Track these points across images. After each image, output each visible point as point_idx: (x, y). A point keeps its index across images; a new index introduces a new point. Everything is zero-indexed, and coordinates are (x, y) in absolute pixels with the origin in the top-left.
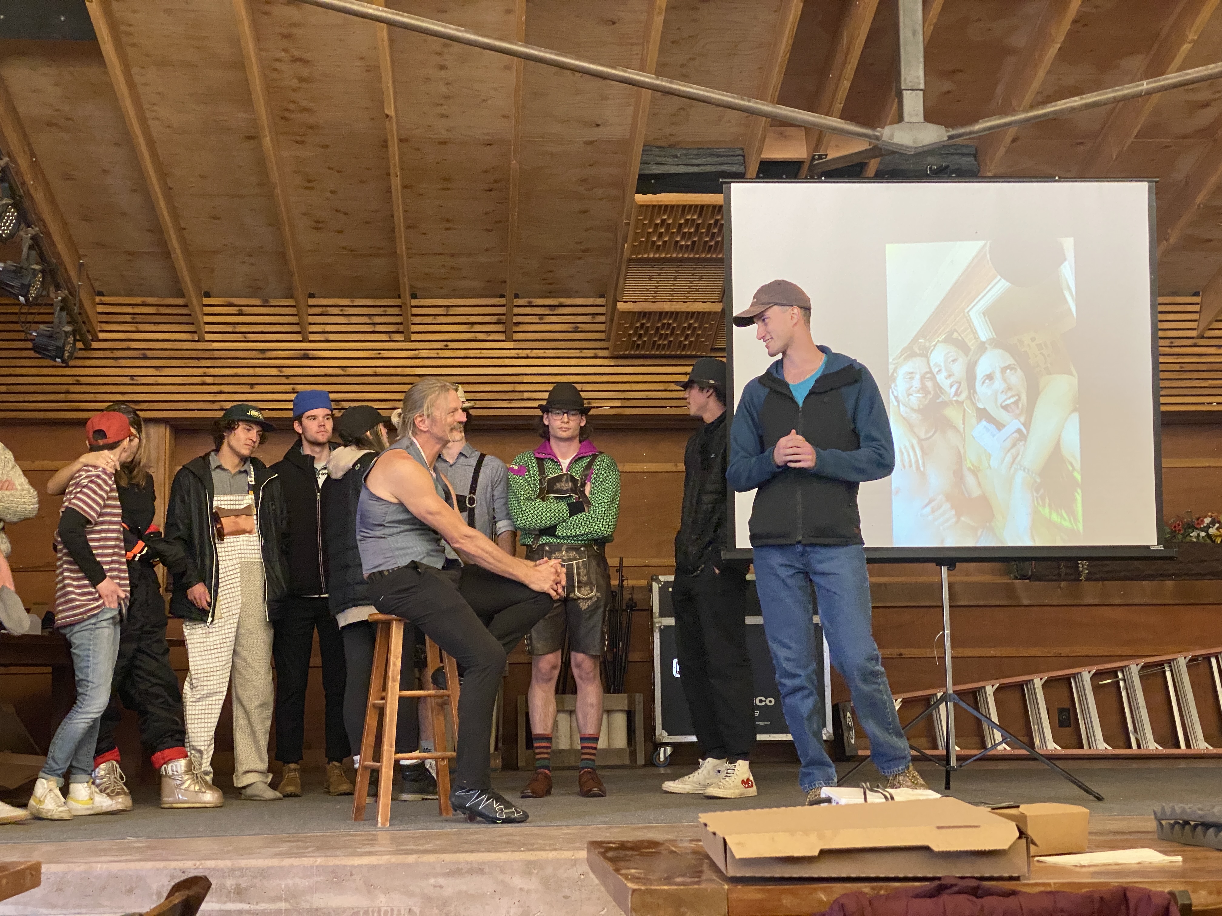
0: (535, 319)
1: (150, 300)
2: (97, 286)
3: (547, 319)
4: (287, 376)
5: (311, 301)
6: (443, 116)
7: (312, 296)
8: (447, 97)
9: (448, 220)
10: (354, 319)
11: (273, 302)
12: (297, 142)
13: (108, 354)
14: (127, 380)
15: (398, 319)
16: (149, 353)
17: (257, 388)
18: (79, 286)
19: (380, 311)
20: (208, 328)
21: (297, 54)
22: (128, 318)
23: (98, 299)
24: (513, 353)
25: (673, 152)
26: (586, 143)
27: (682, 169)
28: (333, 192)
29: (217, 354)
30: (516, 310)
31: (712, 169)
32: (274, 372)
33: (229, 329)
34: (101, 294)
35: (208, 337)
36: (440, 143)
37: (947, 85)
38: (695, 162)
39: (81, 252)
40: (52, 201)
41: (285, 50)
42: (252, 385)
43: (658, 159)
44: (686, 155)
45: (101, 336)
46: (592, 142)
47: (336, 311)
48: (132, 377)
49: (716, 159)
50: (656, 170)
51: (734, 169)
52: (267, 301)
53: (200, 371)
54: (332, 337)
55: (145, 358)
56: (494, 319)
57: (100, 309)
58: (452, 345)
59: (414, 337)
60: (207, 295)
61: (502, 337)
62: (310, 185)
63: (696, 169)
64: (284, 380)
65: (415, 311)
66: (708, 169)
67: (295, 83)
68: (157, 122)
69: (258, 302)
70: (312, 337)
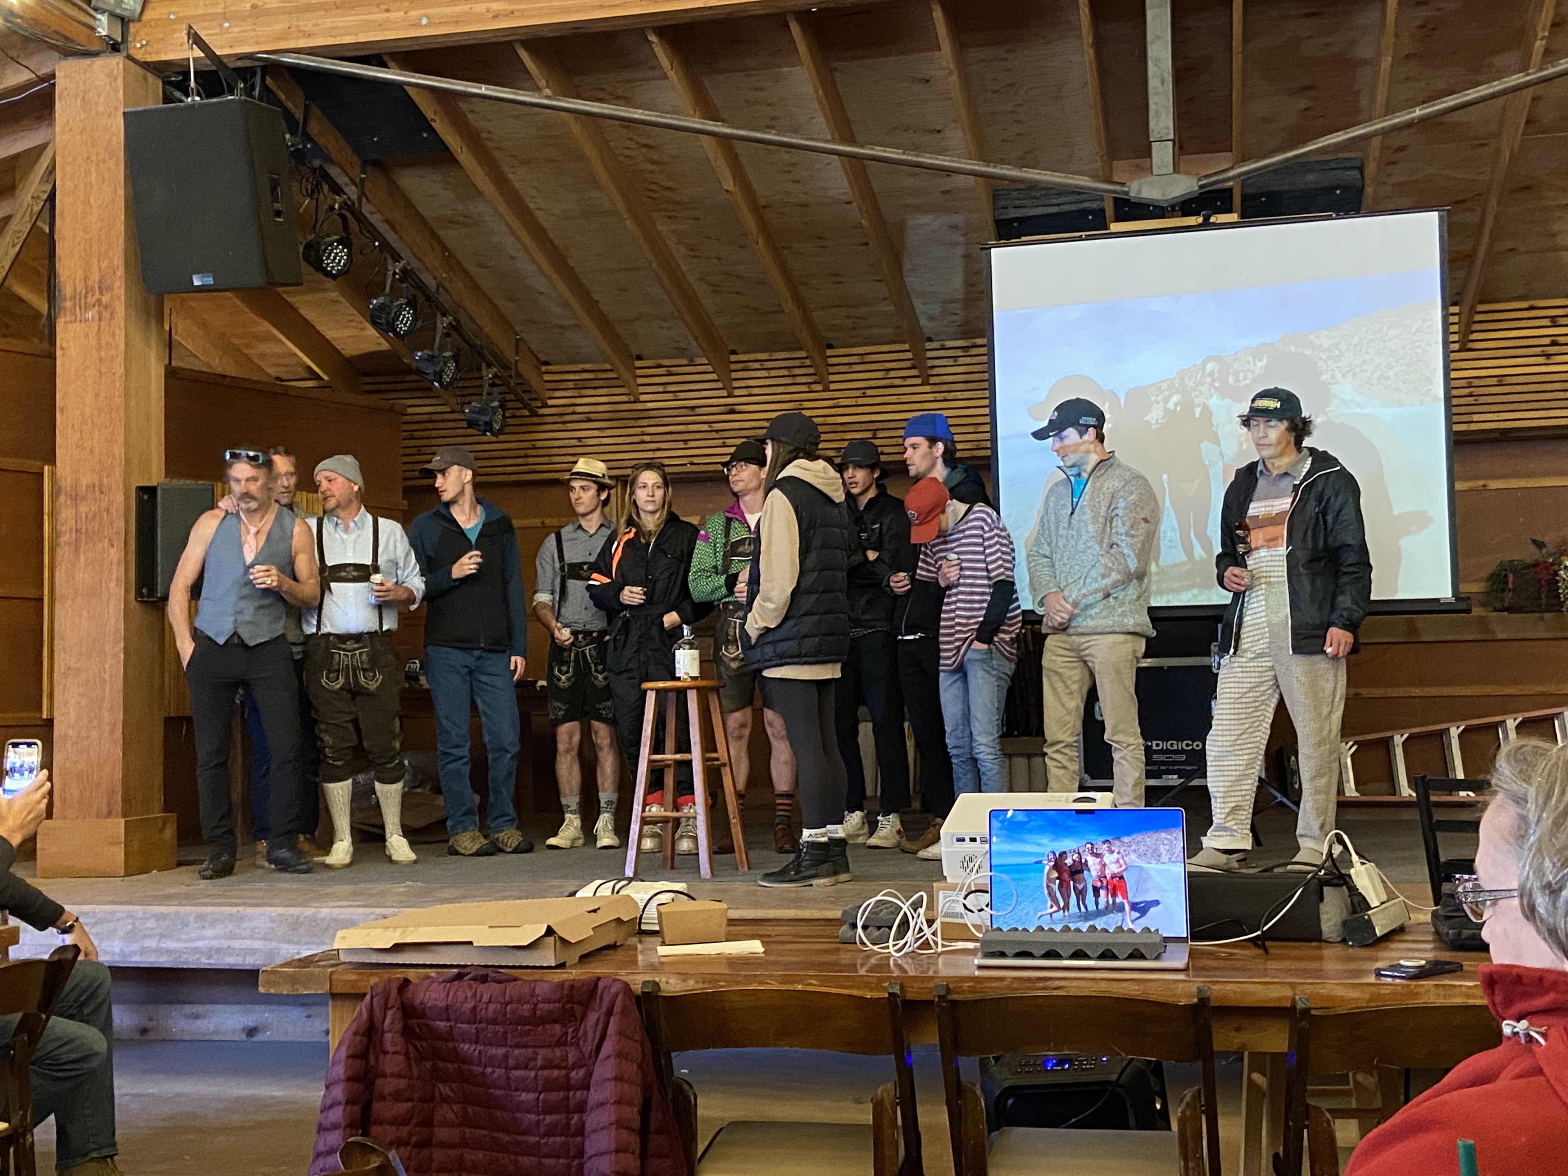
0: (951, 362)
1: (587, 366)
2: (543, 358)
3: (961, 361)
4: (717, 431)
5: (733, 358)
6: (795, 182)
7: (734, 352)
8: (793, 165)
9: (836, 275)
10: (773, 373)
11: (699, 361)
12: (669, 217)
13: (556, 419)
14: (575, 442)
15: (812, 370)
16: (593, 416)
17: (691, 444)
18: (516, 361)
19: (797, 363)
20: (641, 389)
21: (642, 141)
22: (571, 385)
23: (544, 368)
24: (930, 397)
25: (1033, 194)
26: (943, 192)
27: (1040, 211)
28: (720, 259)
29: (652, 413)
30: (930, 354)
31: (1074, 207)
32: (705, 427)
33: (661, 389)
34: (546, 363)
35: (643, 398)
36: (801, 206)
37: (1303, 103)
38: (1055, 201)
39: (517, 328)
40: (474, 287)
41: (631, 139)
42: (685, 441)
43: (1017, 202)
44: (1045, 195)
45: (550, 402)
46: (948, 192)
47: (757, 365)
48: (579, 439)
49: (1077, 197)
50: (1013, 214)
51: (1095, 205)
52: (692, 360)
53: (639, 430)
54: (755, 391)
55: (589, 420)
56: (908, 364)
57: (547, 377)
58: (869, 392)
59: (833, 386)
60: (639, 358)
61: (918, 381)
62: (696, 254)
63: (1056, 209)
64: (714, 435)
65: (832, 361)
66: (1067, 208)
67: (648, 166)
68: (541, 212)
69: (685, 362)
70: (737, 392)
